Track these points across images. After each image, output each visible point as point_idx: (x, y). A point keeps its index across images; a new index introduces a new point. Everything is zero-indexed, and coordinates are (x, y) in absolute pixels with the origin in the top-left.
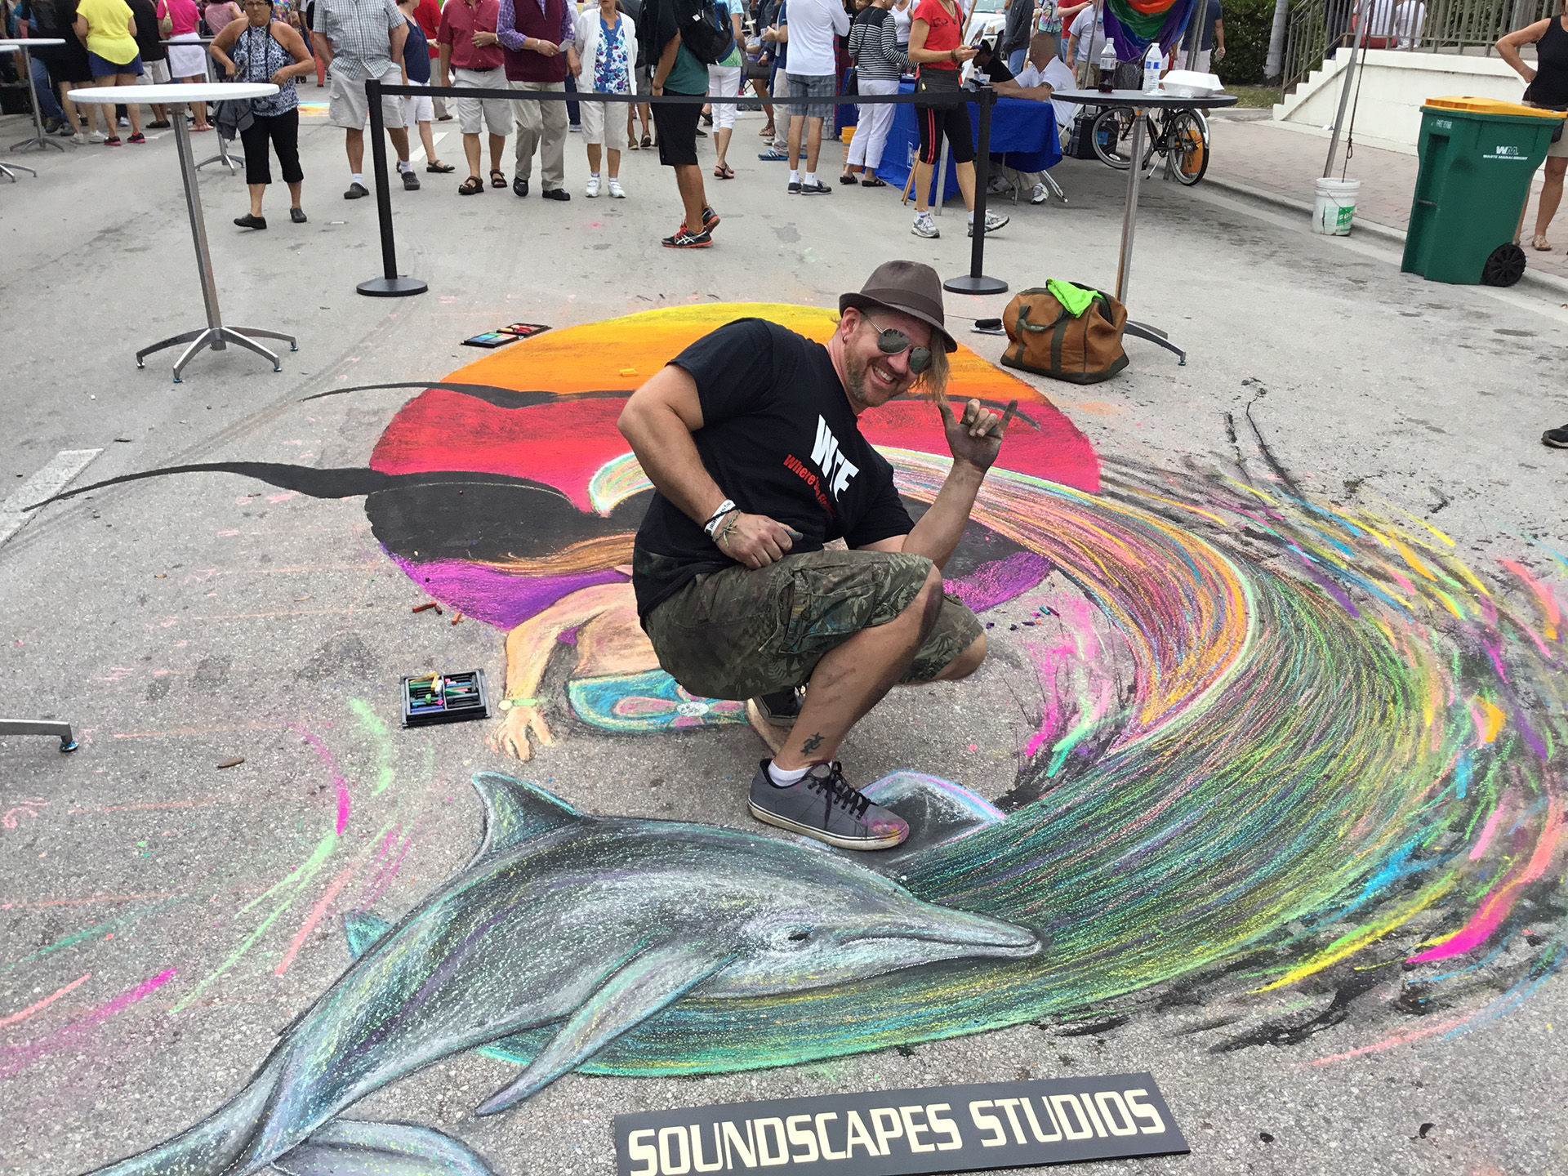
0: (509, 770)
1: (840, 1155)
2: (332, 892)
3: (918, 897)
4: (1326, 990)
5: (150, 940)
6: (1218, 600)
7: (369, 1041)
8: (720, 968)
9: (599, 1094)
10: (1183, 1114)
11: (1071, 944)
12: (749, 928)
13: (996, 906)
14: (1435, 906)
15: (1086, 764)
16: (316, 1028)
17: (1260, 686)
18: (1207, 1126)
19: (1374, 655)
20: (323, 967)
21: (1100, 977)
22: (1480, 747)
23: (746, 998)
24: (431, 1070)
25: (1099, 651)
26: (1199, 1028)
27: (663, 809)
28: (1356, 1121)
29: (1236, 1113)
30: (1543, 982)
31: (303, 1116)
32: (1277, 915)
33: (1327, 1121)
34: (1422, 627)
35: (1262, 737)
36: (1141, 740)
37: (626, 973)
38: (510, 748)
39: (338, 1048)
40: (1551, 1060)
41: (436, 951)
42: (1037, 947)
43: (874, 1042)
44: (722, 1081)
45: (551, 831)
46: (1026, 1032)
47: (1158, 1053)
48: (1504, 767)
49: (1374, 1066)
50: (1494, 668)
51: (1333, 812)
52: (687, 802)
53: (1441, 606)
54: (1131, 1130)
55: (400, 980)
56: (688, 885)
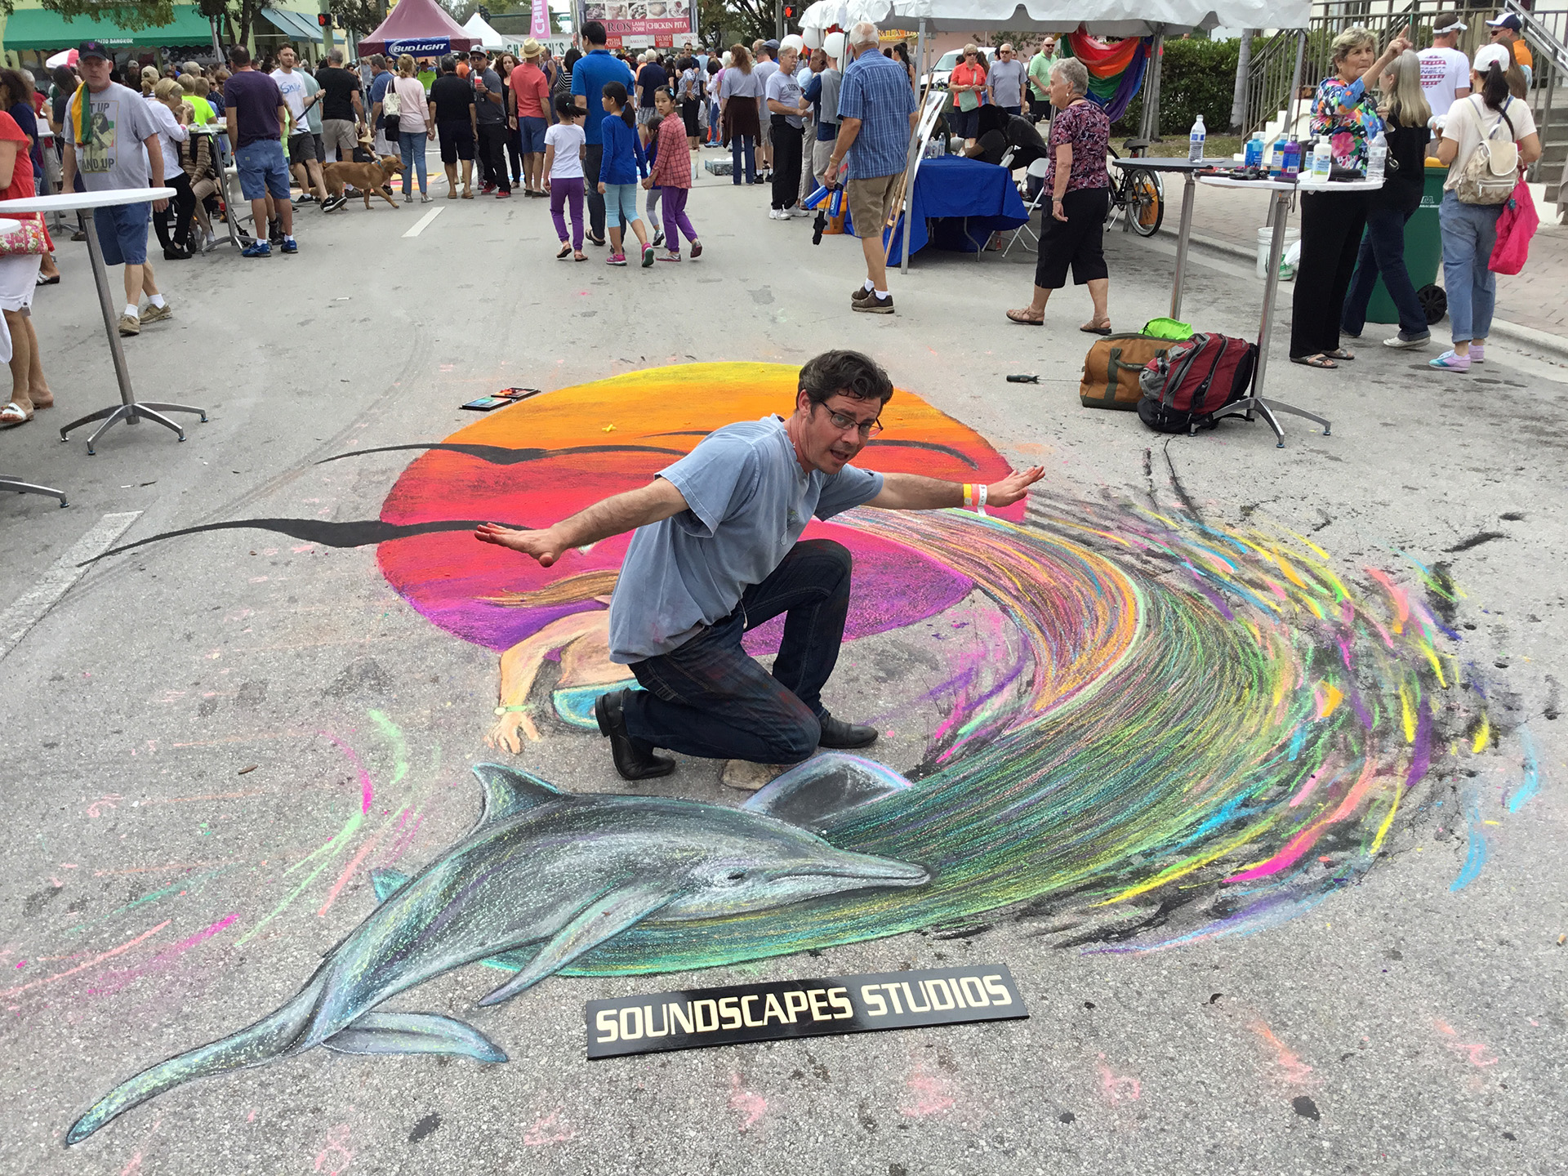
1: (759, 1023)
2: (361, 855)
4: (1154, 903)
5: (216, 894)
6: (1114, 610)
7: (394, 959)
8: (671, 900)
9: (574, 989)
10: (1027, 990)
11: (953, 875)
12: (697, 871)
13: (898, 851)
14: (1254, 841)
15: (983, 743)
16: (352, 951)
17: (1135, 679)
18: (1044, 998)
19: (1240, 651)
20: (357, 909)
21: (975, 898)
22: (1317, 721)
25: (1005, 654)
26: (1047, 931)
28: (1162, 993)
29: (1069, 989)
30: (1330, 894)
31: (344, 1011)
32: (1123, 850)
33: (1139, 993)
34: (1286, 627)
35: (1133, 718)
36: (1031, 723)
37: (596, 906)
38: (504, 745)
39: (370, 965)
40: (1325, 948)
41: (446, 895)
42: (926, 879)
43: (790, 947)
44: (670, 977)
45: (538, 806)
46: (910, 938)
47: (1013, 950)
48: (1333, 736)
49: (1182, 955)
50: (1342, 658)
51: (1182, 773)
53: (1306, 608)
54: (985, 1002)
55: (417, 916)
56: (649, 842)
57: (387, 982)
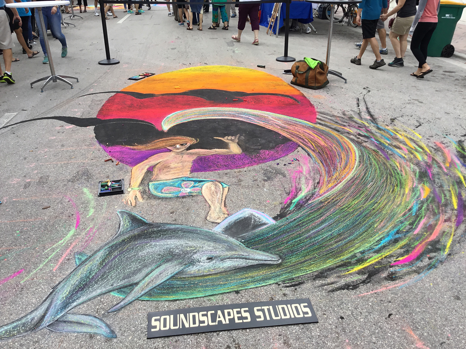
0: (128, 209)
1: (214, 324)
2: (72, 246)
3: (246, 246)
4: (365, 273)
5: (17, 261)
6: (347, 156)
7: (78, 291)
8: (185, 268)
9: (145, 306)
10: (318, 311)
11: (290, 260)
12: (195, 256)
13: (270, 249)
14: (401, 248)
15: (301, 206)
16: (63, 287)
17: (357, 182)
18: (324, 314)
19: (393, 172)
20: (68, 268)
21: (298, 270)
22: (421, 200)
23: (192, 277)
24: (96, 299)
25: (310, 172)
26: (325, 285)
27: (173, 221)
28: (370, 313)
29: (334, 311)
30: (431, 271)
31: (57, 312)
32: (353, 251)
33: (361, 313)
34: (408, 163)
35: (355, 197)
36: (319, 199)
37: (157, 270)
38: (129, 203)
39: (69, 293)
40: (431, 294)
41: (101, 264)
42: (280, 261)
43: (228, 290)
44: (182, 302)
45: (139, 227)
46: (273, 286)
47: (312, 292)
48: (428, 206)
49: (377, 296)
50: (429, 175)
51: (374, 219)
52: (181, 219)
53: (415, 156)
54: (302, 315)
55: (89, 273)
56: (178, 243)
57: (75, 300)
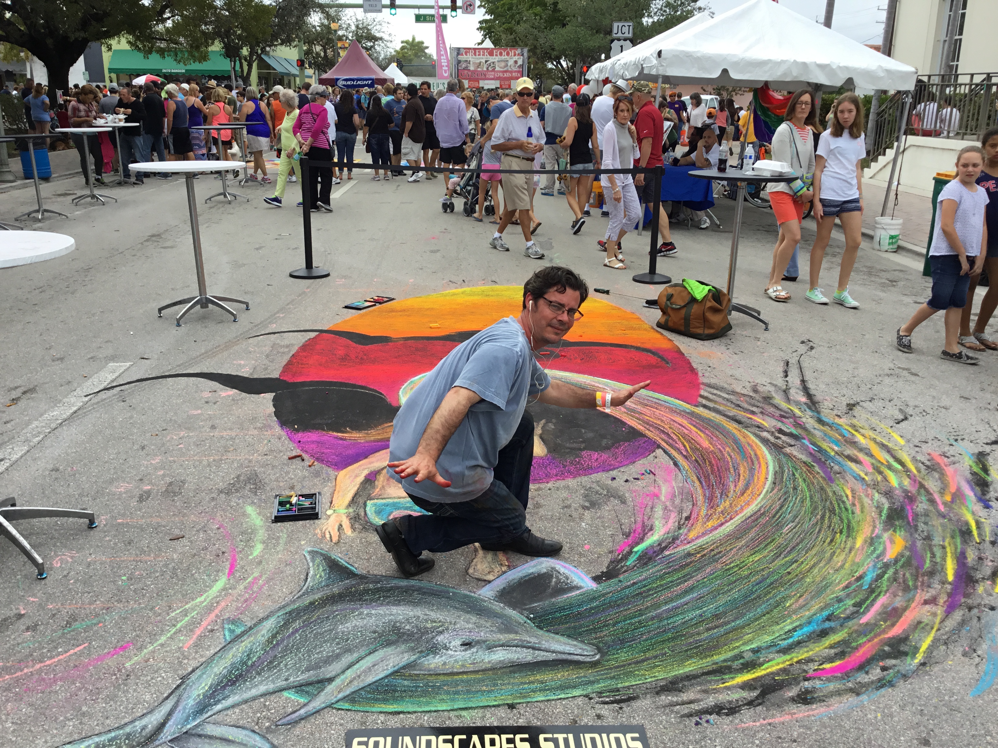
0: (325, 547)
2: (220, 608)
4: (755, 688)
5: (121, 627)
6: (752, 470)
7: (227, 685)
8: (419, 658)
9: (342, 719)
11: (617, 656)
12: (440, 638)
13: (580, 634)
14: (831, 647)
15: (650, 559)
16: (200, 677)
17: (762, 520)
19: (836, 506)
20: (209, 646)
21: (629, 674)
22: (885, 561)
23: (431, 675)
25: (673, 496)
26: (677, 704)
30: (883, 691)
31: (187, 720)
32: (738, 647)
34: (870, 491)
35: (757, 549)
36: (684, 548)
37: (368, 658)
38: (328, 536)
39: (210, 688)
40: (875, 733)
41: (269, 641)
42: (598, 657)
43: (495, 701)
44: (409, 716)
45: (342, 581)
46: (580, 701)
47: (651, 716)
48: (896, 573)
49: (771, 730)
50: (907, 516)
51: (787, 592)
53: (885, 479)
55: (248, 655)
56: (411, 614)
57: (219, 701)
